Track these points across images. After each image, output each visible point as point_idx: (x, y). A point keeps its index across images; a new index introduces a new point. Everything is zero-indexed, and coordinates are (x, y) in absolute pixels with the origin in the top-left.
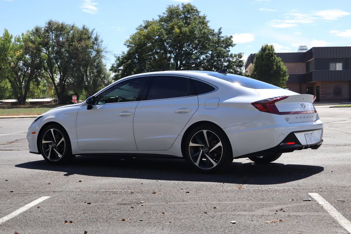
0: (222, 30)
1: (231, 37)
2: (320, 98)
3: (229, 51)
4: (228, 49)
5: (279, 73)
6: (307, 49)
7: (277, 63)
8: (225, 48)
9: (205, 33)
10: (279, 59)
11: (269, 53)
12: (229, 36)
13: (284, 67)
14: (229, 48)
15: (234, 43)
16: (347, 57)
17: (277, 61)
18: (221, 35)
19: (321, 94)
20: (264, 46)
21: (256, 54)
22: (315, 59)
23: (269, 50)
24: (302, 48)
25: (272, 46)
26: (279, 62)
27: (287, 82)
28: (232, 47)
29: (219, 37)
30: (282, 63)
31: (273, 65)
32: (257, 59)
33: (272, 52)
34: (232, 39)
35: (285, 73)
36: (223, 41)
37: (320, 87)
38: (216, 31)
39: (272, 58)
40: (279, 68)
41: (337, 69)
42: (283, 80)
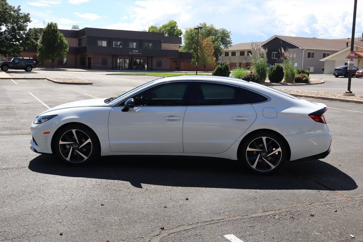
0: (20, 8)
1: (29, 14)
2: (92, 66)
3: (27, 25)
4: (25, 24)
5: (62, 46)
6: (78, 28)
7: (60, 38)
8: (24, 22)
9: (7, 9)
10: (61, 34)
11: (54, 29)
12: (26, 13)
13: (66, 41)
14: (27, 23)
15: (31, 20)
16: (110, 37)
17: (60, 36)
18: (20, 12)
19: (93, 63)
20: (50, 23)
21: (43, 29)
22: (88, 37)
23: (54, 27)
24: (74, 27)
25: (56, 24)
26: (62, 37)
27: (68, 53)
28: (30, 22)
29: (18, 13)
30: (64, 38)
31: (57, 39)
32: (44, 33)
33: (57, 28)
34: (29, 16)
35: (66, 46)
36: (22, 17)
37: (92, 58)
38: (16, 8)
39: (57, 34)
40: (62, 41)
41: (103, 46)
42: (65, 51)
